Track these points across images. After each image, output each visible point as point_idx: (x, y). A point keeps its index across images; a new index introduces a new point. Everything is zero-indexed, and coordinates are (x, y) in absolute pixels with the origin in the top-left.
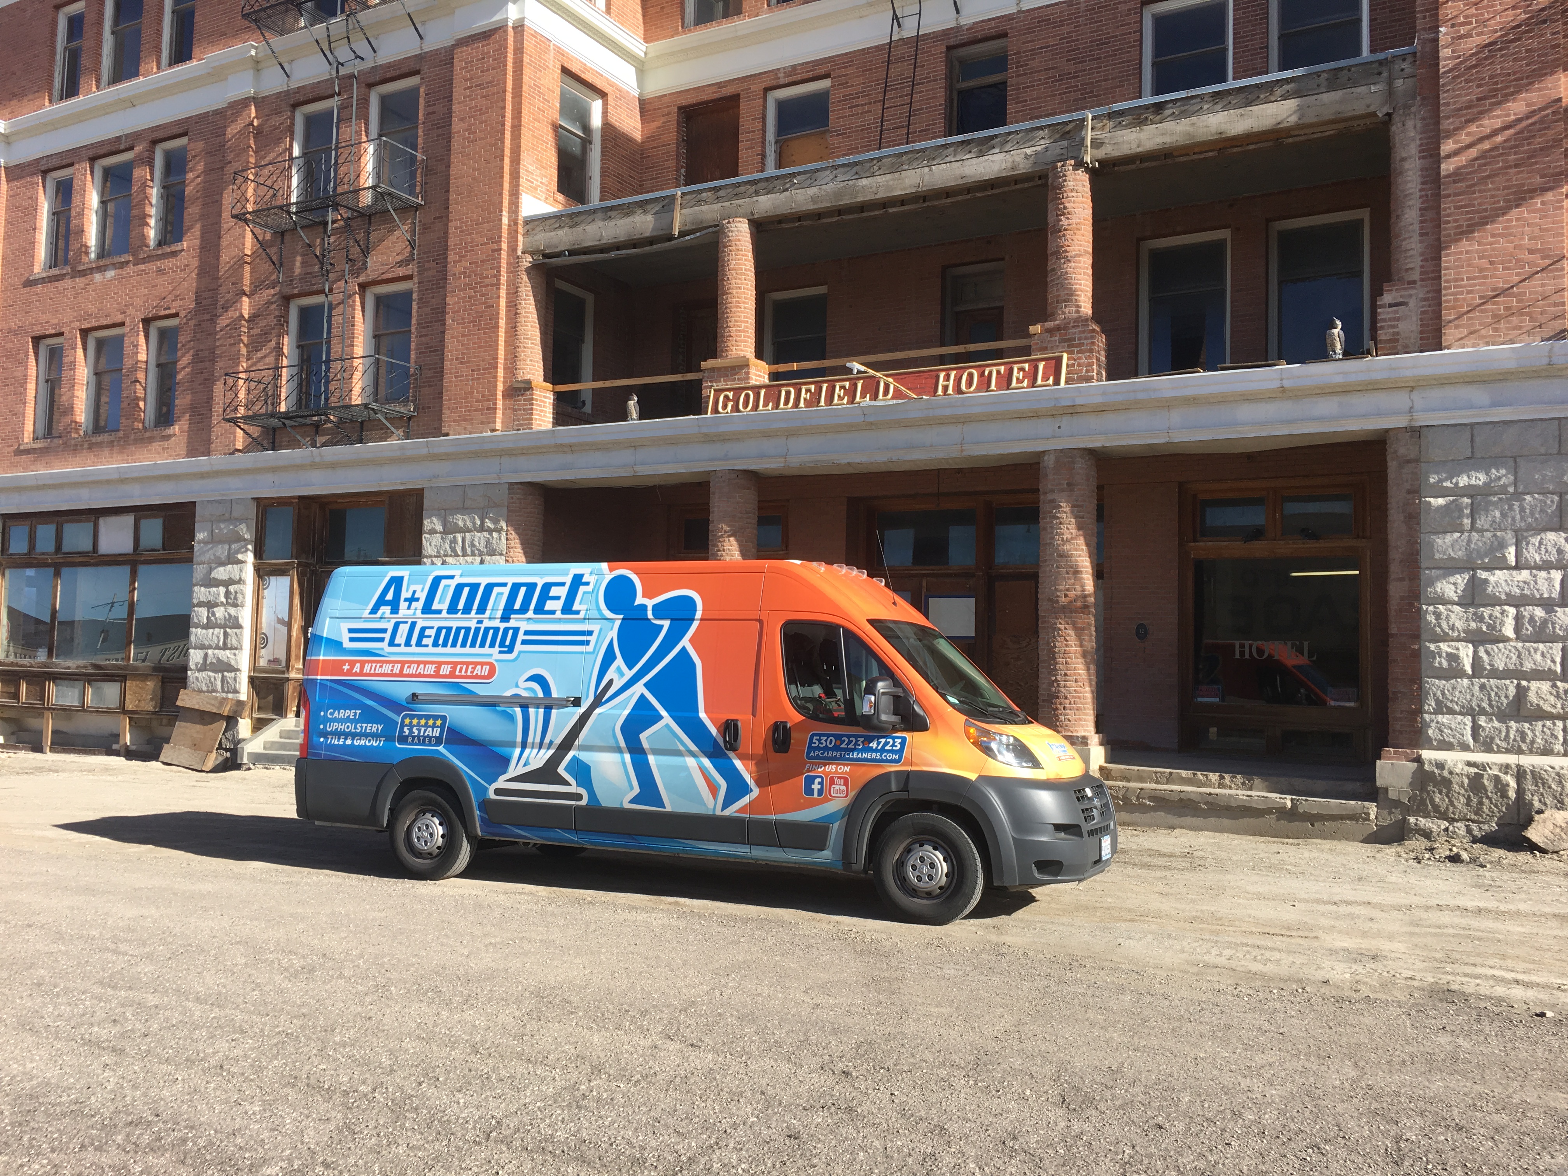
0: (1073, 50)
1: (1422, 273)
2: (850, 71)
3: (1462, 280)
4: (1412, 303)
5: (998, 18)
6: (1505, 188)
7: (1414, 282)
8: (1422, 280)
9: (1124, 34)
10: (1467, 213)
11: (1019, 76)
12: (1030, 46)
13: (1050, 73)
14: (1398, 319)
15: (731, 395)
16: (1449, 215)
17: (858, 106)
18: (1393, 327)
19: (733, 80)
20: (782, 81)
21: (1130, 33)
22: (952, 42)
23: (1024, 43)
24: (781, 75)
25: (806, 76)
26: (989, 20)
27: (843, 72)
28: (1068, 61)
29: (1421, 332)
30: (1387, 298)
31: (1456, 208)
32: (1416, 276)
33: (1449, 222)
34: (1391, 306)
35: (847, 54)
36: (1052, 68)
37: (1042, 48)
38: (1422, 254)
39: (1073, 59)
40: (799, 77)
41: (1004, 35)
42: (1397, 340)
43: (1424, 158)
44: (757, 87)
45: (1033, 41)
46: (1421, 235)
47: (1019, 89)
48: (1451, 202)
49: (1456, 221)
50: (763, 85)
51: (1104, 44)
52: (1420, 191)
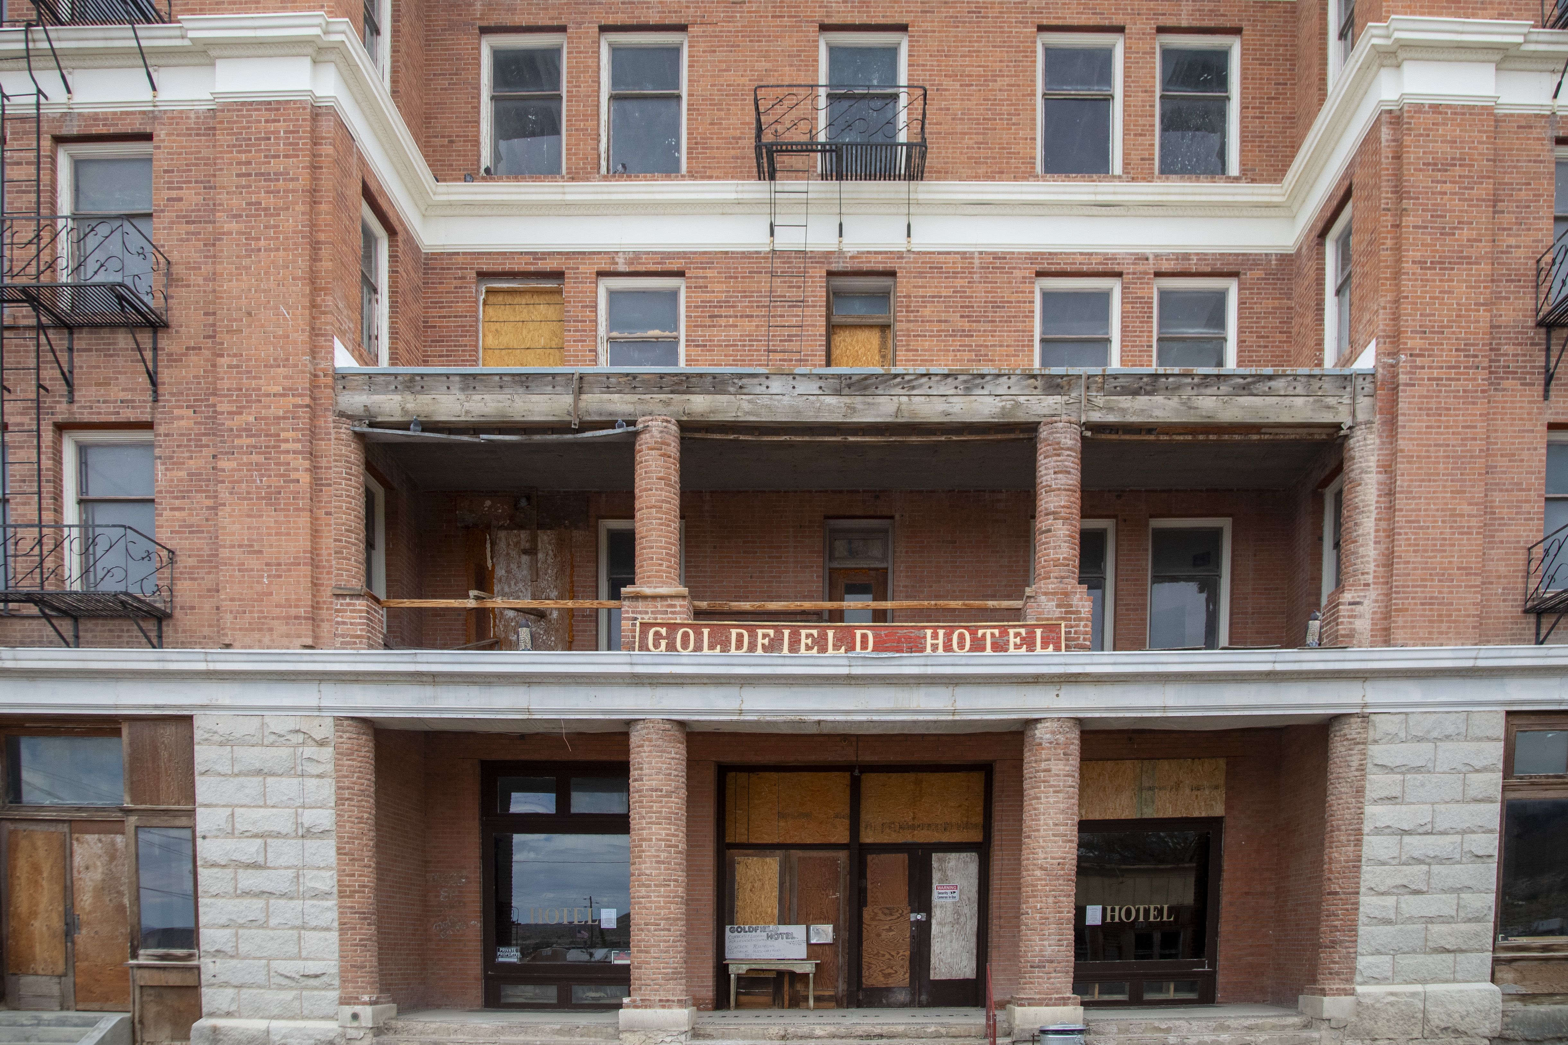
0: (967, 307)
1: (1374, 577)
2: (709, 273)
3: (1408, 587)
4: (1366, 602)
5: (886, 253)
6: (1443, 510)
7: (1368, 585)
8: (1375, 583)
9: (1019, 302)
10: (1415, 528)
11: (909, 321)
12: (921, 291)
13: (943, 326)
14: (1355, 617)
15: (663, 631)
16: (1401, 528)
17: (721, 316)
18: (1350, 623)
19: (559, 253)
20: (622, 268)
21: (1025, 302)
22: (834, 267)
23: (914, 287)
24: (620, 260)
25: (652, 268)
26: (876, 253)
27: (701, 273)
28: (962, 317)
29: (1372, 630)
30: (1347, 596)
31: (1407, 522)
32: (1370, 578)
33: (1400, 534)
34: (1350, 604)
35: (705, 253)
36: (946, 321)
37: (934, 297)
38: (1375, 560)
39: (968, 316)
40: (643, 268)
41: (892, 274)
42: (1353, 636)
43: (1380, 473)
44: (589, 268)
45: (925, 287)
46: (1376, 543)
47: (909, 336)
48: (1403, 516)
49: (1406, 534)
50: (596, 268)
51: (998, 307)
52: (1377, 502)
